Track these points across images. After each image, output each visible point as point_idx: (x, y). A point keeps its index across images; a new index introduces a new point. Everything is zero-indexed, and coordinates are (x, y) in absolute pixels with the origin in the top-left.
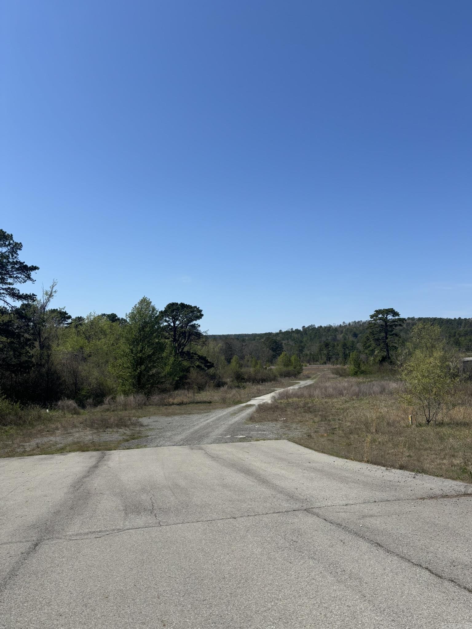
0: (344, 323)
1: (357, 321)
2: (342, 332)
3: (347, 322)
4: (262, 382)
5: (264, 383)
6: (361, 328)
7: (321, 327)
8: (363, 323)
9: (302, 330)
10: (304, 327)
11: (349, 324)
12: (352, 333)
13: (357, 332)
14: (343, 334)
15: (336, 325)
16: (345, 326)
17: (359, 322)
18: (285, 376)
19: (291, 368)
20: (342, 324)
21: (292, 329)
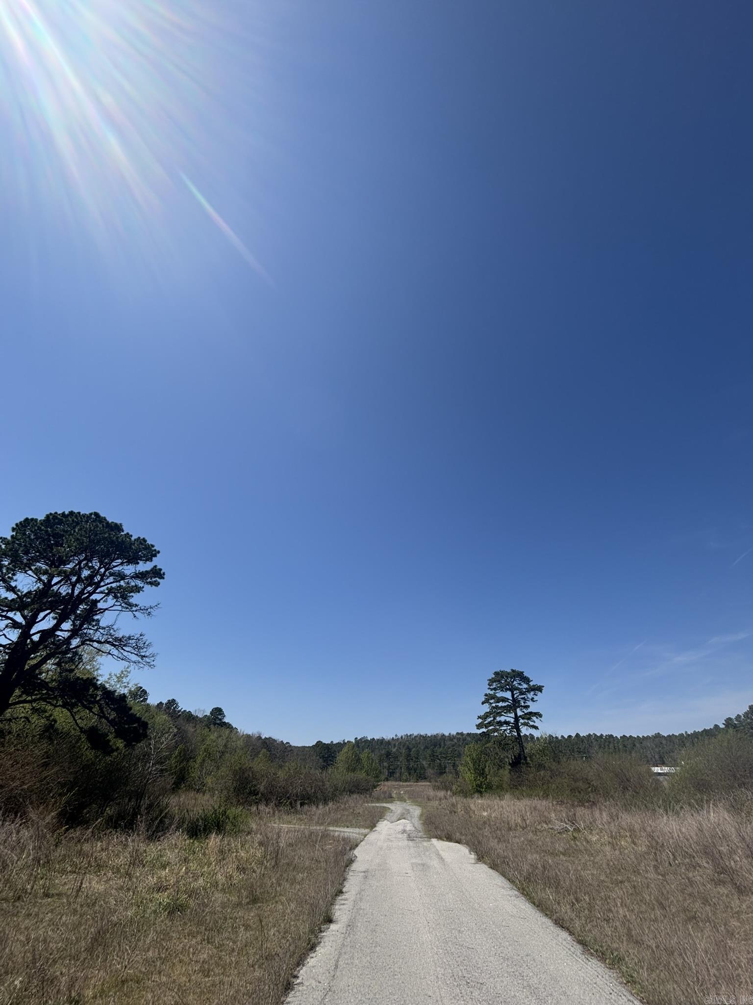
0: (396, 736)
1: (409, 735)
2: (395, 745)
3: (399, 736)
4: (302, 804)
5: (306, 807)
6: (413, 742)
7: (374, 739)
8: (415, 737)
9: (354, 741)
10: (356, 738)
11: (402, 737)
12: (405, 747)
13: (411, 746)
14: (396, 748)
15: (389, 738)
16: (398, 739)
17: (411, 735)
18: (351, 792)
19: (361, 775)
20: (394, 737)
21: (344, 741)
